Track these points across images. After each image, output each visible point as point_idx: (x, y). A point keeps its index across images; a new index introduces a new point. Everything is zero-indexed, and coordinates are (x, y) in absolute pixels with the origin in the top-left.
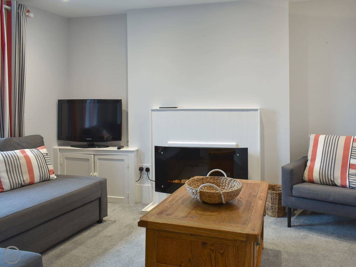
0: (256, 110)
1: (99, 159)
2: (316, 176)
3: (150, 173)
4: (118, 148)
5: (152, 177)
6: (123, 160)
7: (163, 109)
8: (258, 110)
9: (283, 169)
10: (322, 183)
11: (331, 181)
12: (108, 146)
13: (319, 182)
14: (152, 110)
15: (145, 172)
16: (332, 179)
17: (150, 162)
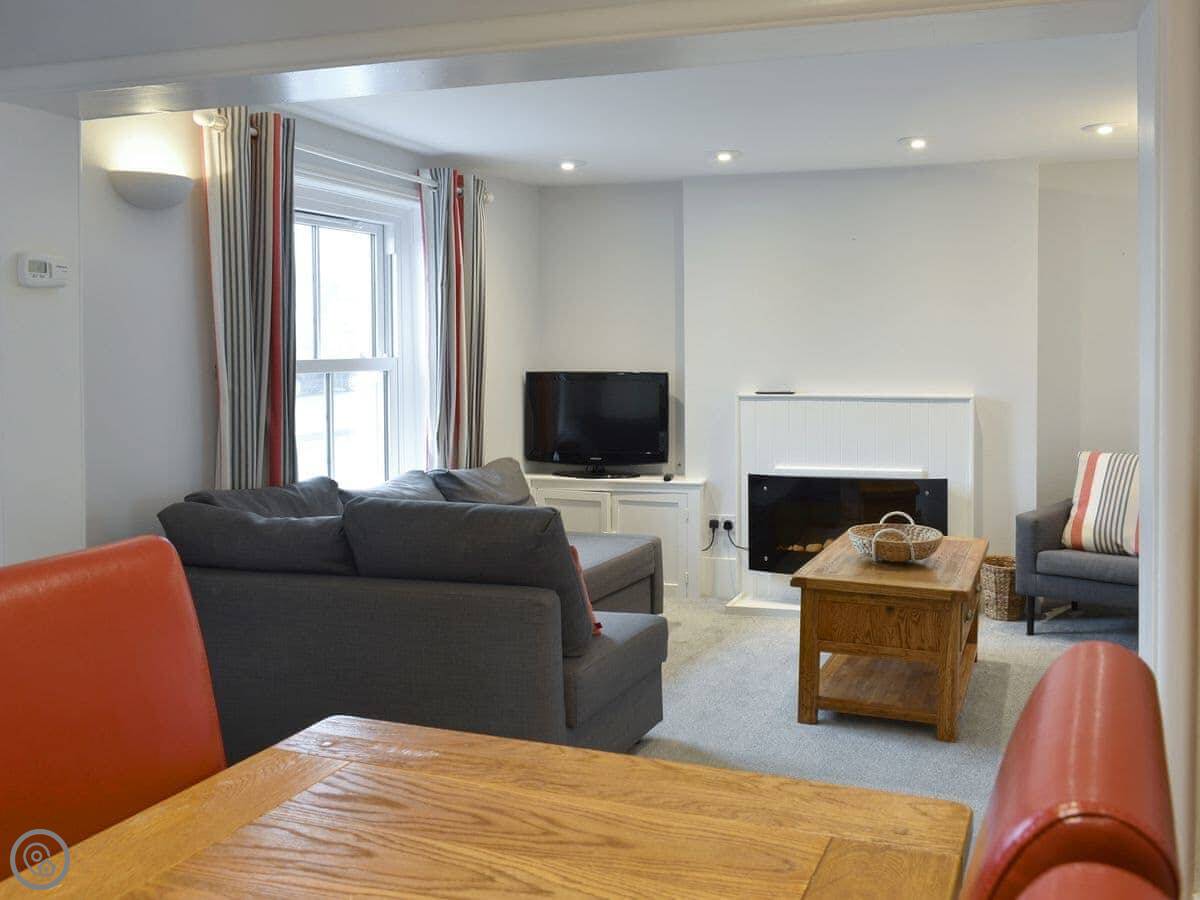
0: (966, 400)
1: (622, 502)
2: (1087, 536)
3: (734, 533)
4: (665, 479)
5: (740, 542)
6: (675, 505)
7: (763, 394)
8: (971, 401)
9: (1020, 521)
10: (1099, 550)
11: (1117, 545)
12: (638, 476)
13: (1094, 549)
14: (741, 398)
15: (723, 530)
16: (1119, 542)
17: (737, 509)
